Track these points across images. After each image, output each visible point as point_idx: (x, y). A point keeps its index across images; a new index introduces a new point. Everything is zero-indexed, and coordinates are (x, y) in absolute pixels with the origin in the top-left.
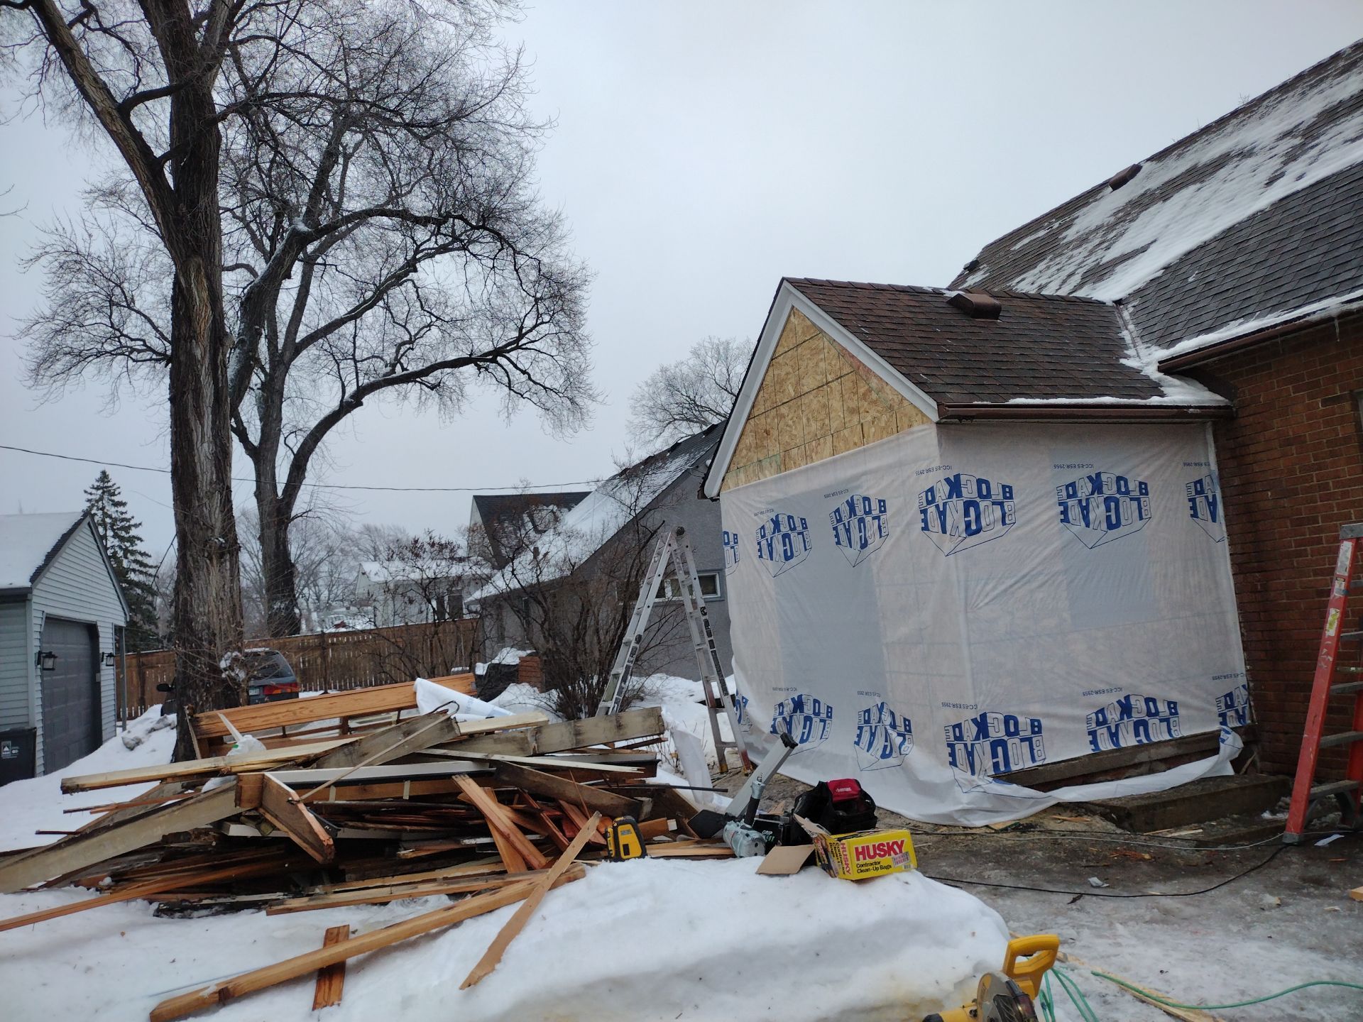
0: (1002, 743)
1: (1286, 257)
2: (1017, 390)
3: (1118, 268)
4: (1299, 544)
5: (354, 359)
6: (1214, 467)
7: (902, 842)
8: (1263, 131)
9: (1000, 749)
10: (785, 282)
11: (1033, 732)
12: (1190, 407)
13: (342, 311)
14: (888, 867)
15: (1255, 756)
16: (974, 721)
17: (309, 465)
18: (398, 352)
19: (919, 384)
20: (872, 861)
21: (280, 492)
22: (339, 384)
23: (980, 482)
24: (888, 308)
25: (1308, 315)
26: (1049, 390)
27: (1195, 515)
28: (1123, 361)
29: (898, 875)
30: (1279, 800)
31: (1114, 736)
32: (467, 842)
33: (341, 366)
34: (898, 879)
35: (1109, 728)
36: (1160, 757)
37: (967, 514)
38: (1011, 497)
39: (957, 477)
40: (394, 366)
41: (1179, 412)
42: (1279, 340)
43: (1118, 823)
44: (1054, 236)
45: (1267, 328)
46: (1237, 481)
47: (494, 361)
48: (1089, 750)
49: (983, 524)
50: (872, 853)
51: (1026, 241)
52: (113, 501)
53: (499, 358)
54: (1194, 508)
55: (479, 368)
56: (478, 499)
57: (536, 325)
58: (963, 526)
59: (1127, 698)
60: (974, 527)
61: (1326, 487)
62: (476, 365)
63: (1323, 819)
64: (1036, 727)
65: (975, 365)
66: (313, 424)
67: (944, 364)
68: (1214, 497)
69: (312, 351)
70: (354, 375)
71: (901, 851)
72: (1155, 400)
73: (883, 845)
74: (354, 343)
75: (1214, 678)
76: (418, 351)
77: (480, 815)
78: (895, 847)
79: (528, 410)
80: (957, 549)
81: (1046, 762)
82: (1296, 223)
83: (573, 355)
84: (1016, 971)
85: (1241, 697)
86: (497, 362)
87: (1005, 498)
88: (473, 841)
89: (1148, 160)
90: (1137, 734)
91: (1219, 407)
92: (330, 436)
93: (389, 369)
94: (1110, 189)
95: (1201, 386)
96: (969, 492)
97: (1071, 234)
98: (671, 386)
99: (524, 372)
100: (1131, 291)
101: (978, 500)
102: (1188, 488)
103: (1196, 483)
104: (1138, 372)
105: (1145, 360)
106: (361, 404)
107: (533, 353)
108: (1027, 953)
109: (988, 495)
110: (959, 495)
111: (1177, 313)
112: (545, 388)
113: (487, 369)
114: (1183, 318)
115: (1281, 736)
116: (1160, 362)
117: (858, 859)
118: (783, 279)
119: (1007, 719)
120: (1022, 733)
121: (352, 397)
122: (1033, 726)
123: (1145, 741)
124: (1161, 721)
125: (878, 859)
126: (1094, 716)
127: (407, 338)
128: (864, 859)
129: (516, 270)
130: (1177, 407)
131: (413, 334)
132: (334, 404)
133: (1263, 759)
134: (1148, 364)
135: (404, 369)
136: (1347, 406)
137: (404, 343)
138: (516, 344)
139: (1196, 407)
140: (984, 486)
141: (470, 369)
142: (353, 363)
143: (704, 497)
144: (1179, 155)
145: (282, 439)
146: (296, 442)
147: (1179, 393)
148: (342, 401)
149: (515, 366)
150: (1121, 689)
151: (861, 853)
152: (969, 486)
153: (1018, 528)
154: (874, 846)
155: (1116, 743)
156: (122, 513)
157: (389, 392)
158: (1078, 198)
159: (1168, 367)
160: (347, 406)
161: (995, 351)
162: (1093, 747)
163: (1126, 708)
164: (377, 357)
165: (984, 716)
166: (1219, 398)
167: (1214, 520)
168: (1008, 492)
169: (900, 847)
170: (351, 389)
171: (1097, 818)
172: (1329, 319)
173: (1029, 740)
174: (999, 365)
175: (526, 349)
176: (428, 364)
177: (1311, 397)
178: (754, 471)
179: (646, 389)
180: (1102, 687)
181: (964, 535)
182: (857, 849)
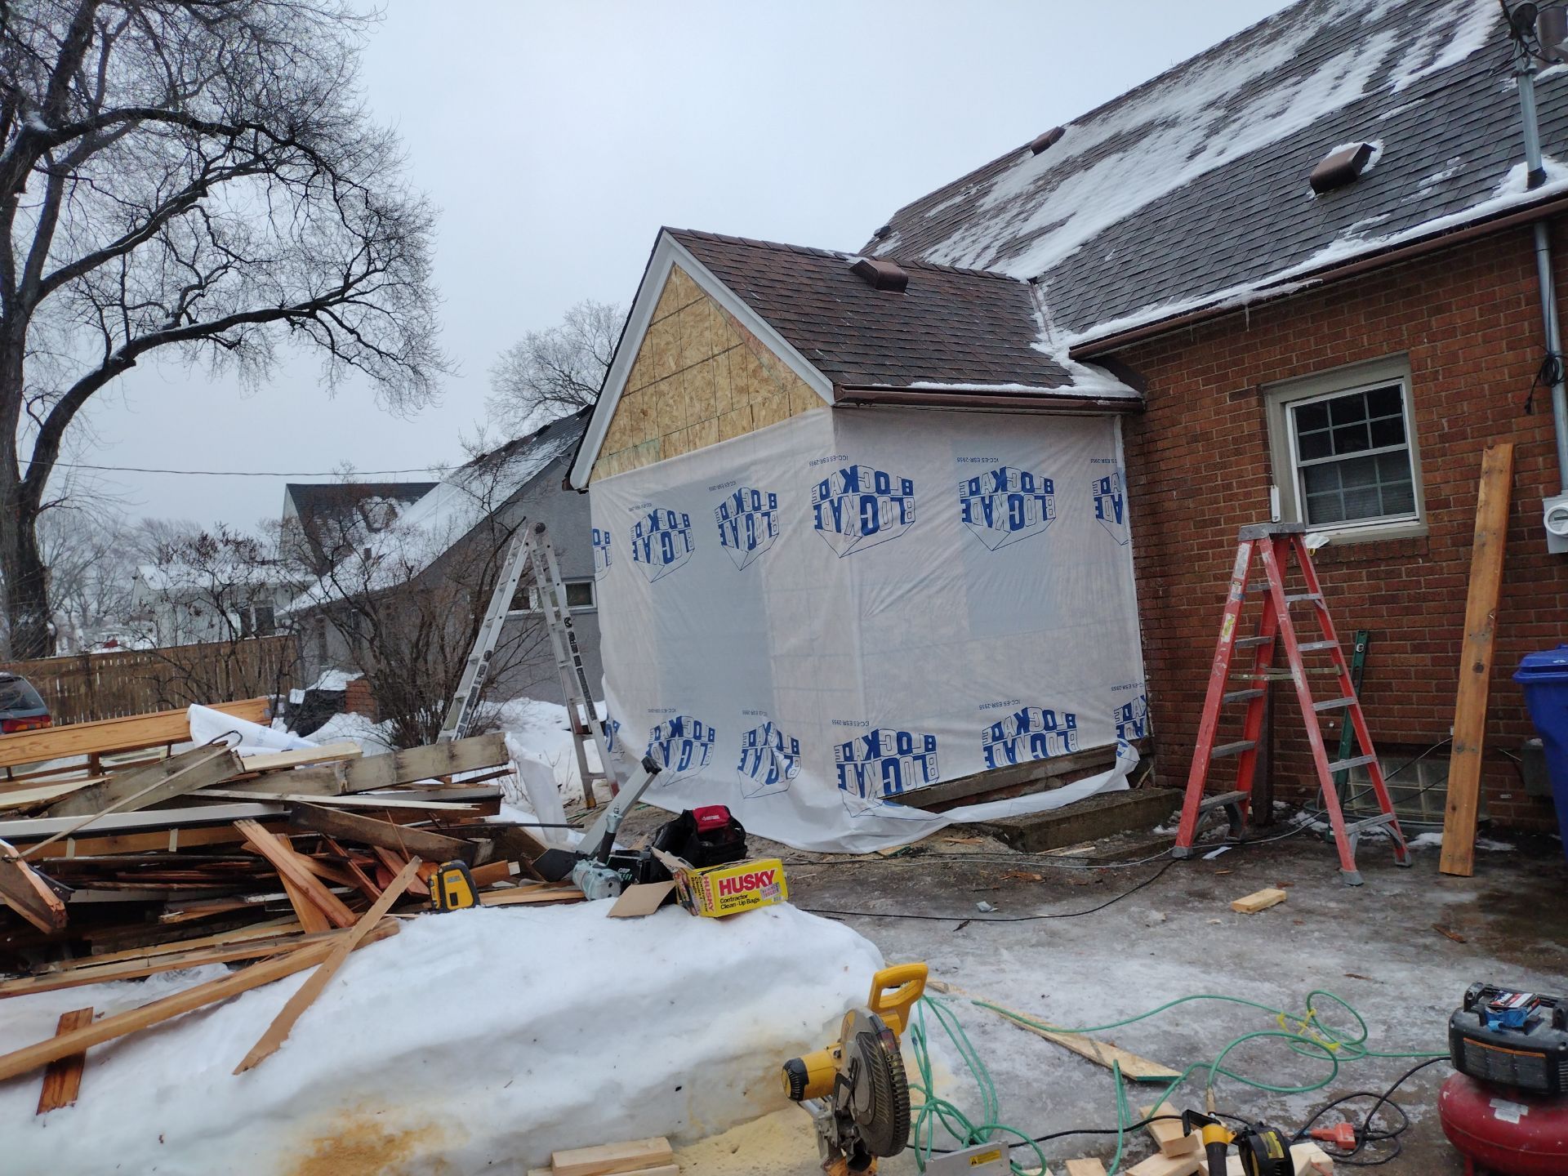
0: (894, 762)
1: (1202, 238)
2: (921, 372)
3: (1035, 243)
4: (1202, 547)
5: (122, 305)
6: (1121, 464)
7: (772, 872)
8: (1187, 100)
9: (891, 769)
10: (665, 233)
11: (927, 749)
12: (1100, 398)
13: (104, 244)
14: (756, 901)
15: (1151, 770)
16: (865, 739)
17: (62, 440)
18: (183, 298)
19: (815, 361)
20: (738, 895)
21: (23, 474)
22: (102, 337)
23: (878, 475)
24: (782, 271)
25: (1220, 301)
26: (954, 374)
27: (1100, 516)
28: (1033, 346)
29: (768, 909)
30: (1171, 814)
31: (1010, 751)
32: (254, 899)
33: (105, 313)
34: (766, 913)
35: (1005, 744)
36: (1056, 773)
37: (863, 511)
38: (911, 493)
39: (854, 469)
40: (177, 317)
41: (1087, 405)
42: (1191, 327)
43: (1011, 844)
44: (971, 202)
45: (1180, 314)
46: (1143, 480)
47: (312, 315)
48: (983, 767)
49: (881, 522)
50: (738, 887)
51: (941, 207)
53: (318, 313)
54: (1099, 508)
55: (293, 323)
56: (292, 488)
57: (368, 273)
58: (859, 525)
59: (1025, 711)
60: (870, 525)
61: (1229, 487)
62: (289, 319)
63: (1213, 832)
64: (930, 744)
65: (876, 342)
66: (67, 387)
67: (842, 339)
68: (1120, 496)
69: (63, 292)
70: (123, 325)
71: (770, 883)
72: (1064, 390)
73: (751, 876)
74: (122, 284)
75: (1114, 689)
76: (210, 299)
77: (270, 866)
78: (764, 878)
79: (357, 380)
80: (853, 550)
81: (940, 781)
82: (1214, 202)
83: (415, 313)
84: (882, 1005)
85: (1139, 708)
86: (315, 317)
87: (905, 493)
88: (261, 899)
89: (1072, 123)
90: (1034, 749)
91: (1129, 400)
92: (91, 404)
93: (170, 320)
94: (1032, 153)
95: (1112, 376)
96: (867, 486)
97: (988, 202)
98: (541, 358)
99: (352, 331)
100: (1046, 268)
101: (876, 495)
102: (1095, 486)
103: (1102, 481)
104: (1048, 358)
105: (1057, 345)
106: (133, 364)
107: (364, 309)
108: (894, 984)
109: (887, 491)
110: (856, 490)
111: (1091, 294)
112: (380, 352)
113: (303, 326)
114: (1096, 301)
115: (1176, 747)
116: (1071, 348)
117: (722, 894)
118: (663, 229)
119: (900, 736)
120: (915, 751)
121: (120, 354)
122: (927, 743)
123: (1042, 756)
124: (1059, 734)
125: (744, 892)
126: (990, 731)
127: (195, 281)
128: (730, 893)
129: (337, 201)
130: (1086, 398)
131: (203, 275)
132: (96, 362)
133: (1158, 772)
134: (1059, 350)
135: (191, 321)
136: (1254, 400)
137: (192, 288)
138: (341, 296)
139: (1106, 399)
140: (882, 480)
141: (281, 324)
142: (120, 310)
143: (570, 488)
144: (1104, 120)
145: (23, 406)
146: (44, 410)
147: (1091, 383)
148: (106, 359)
149: (340, 323)
150: (1018, 701)
151: (725, 887)
152: (866, 480)
153: (916, 528)
154: (741, 878)
155: (1012, 759)
157: (172, 351)
158: (998, 162)
159: (1081, 355)
160: (113, 367)
161: (899, 327)
162: (988, 763)
163: (1023, 722)
164: (156, 304)
165: (875, 734)
166: (1129, 389)
167: (1119, 521)
168: (908, 487)
169: (770, 878)
170: (119, 344)
171: (990, 839)
172: (1241, 307)
173: (923, 758)
174: (902, 344)
175: (355, 302)
176: (223, 316)
177: (1220, 390)
178: (629, 458)
179: (510, 360)
180: (1000, 699)
181: (860, 534)
182: (721, 882)
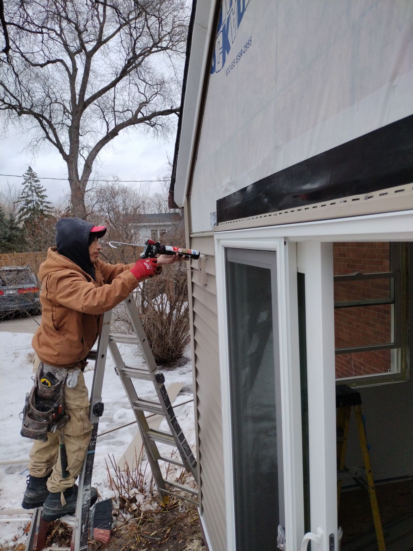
17: (93, 165)
21: (80, 177)
22: (105, 123)
40: (137, 113)
52: (34, 180)
69: (92, 106)
70: (113, 119)
74: (114, 101)
93: (134, 115)
106: (118, 134)
121: (112, 131)
127: (145, 101)
132: (103, 134)
135: (143, 115)
142: (113, 112)
148: (107, 133)
156: (39, 185)
160: (110, 136)
176: (152, 113)
